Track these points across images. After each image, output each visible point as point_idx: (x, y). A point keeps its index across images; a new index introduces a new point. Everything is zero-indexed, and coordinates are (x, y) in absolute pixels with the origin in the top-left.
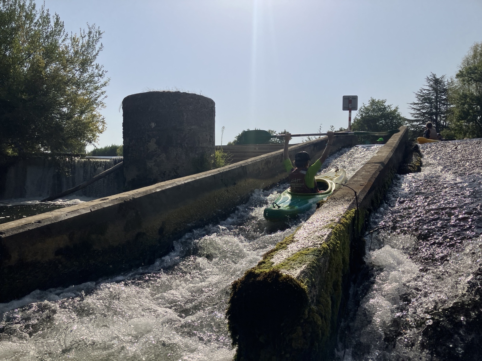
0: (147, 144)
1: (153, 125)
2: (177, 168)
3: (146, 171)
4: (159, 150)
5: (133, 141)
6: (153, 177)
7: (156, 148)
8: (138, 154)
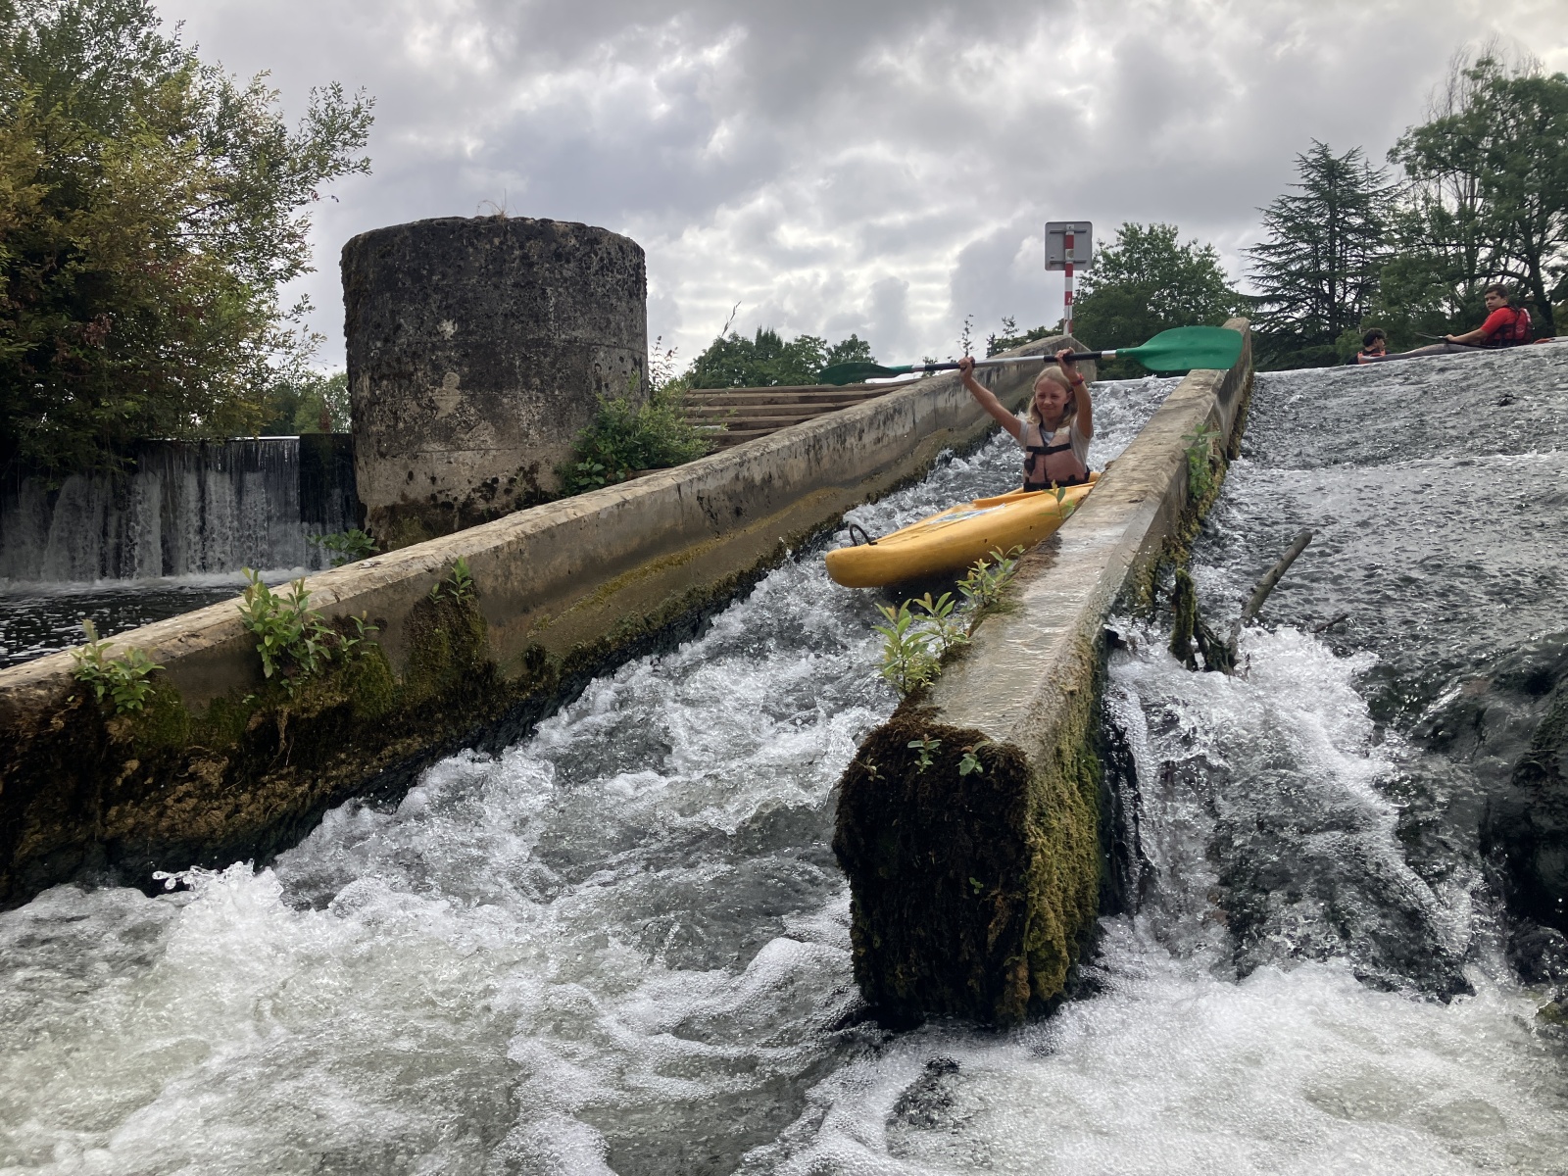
0: (432, 392)
1: (449, 328)
2: (534, 468)
3: (433, 480)
4: (473, 411)
5: (385, 382)
6: (456, 499)
7: (461, 403)
8: (401, 425)
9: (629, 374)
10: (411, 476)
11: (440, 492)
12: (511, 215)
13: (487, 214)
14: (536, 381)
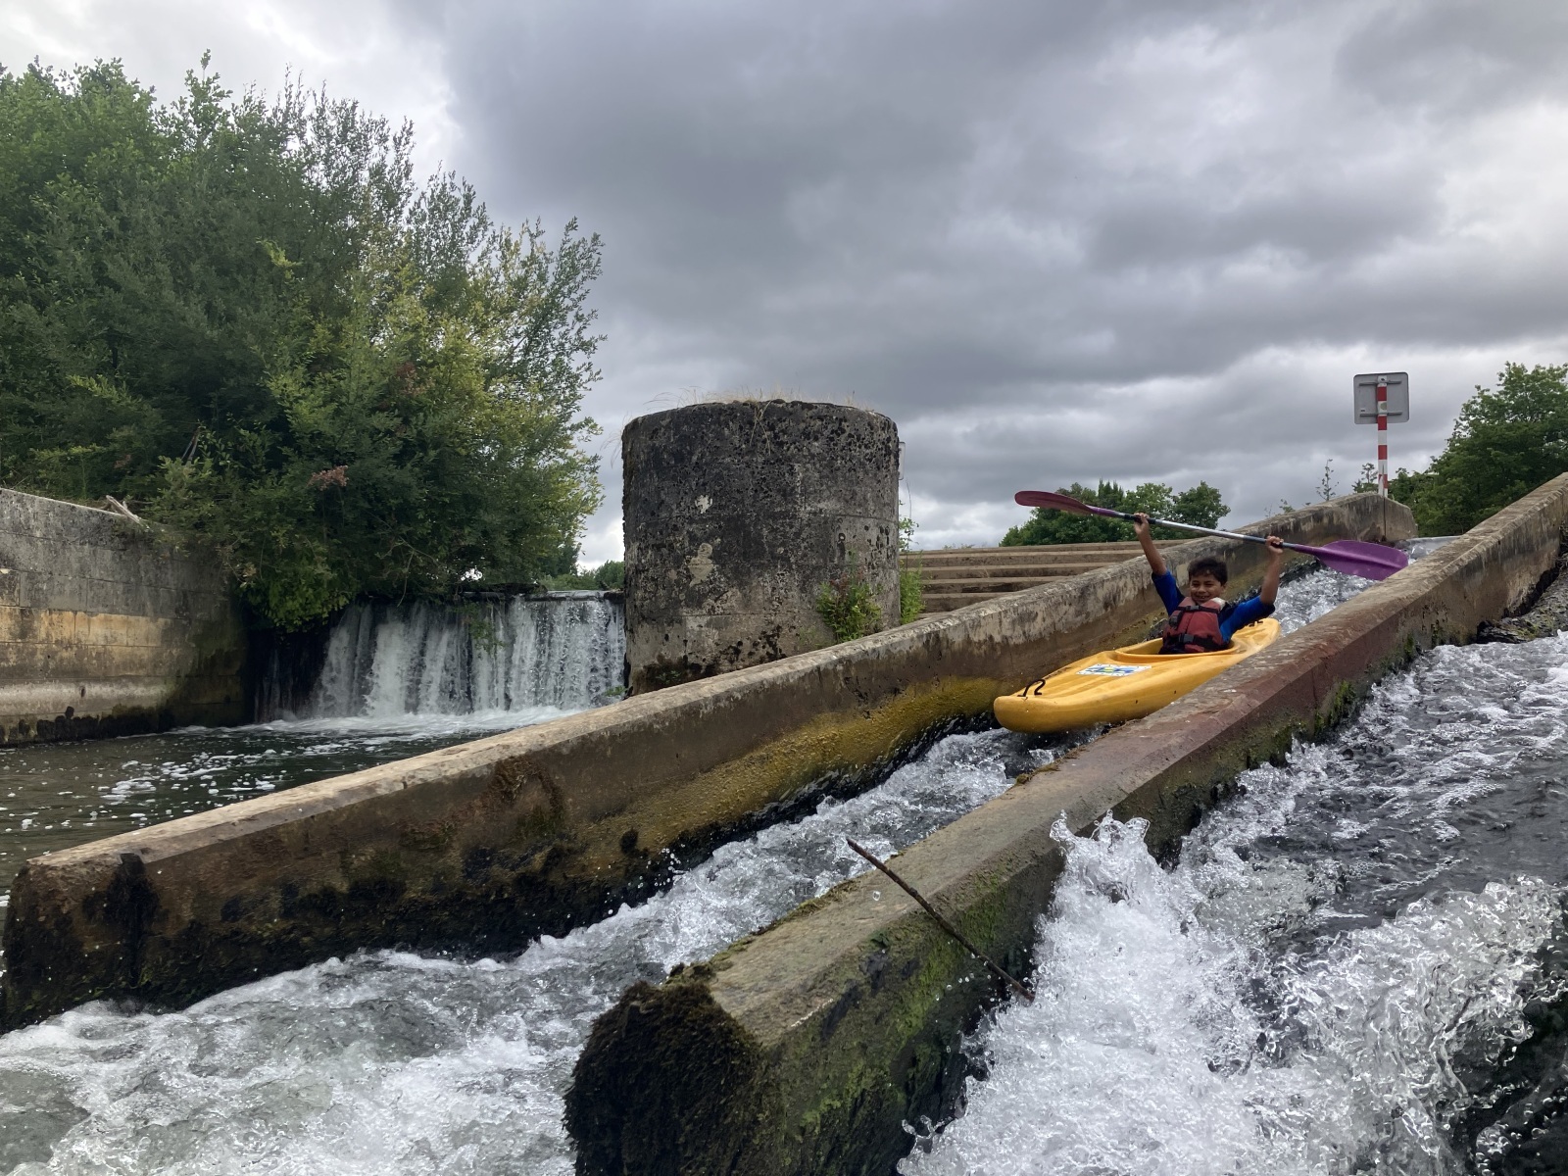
0: (688, 561)
1: (705, 503)
2: (776, 632)
3: (686, 642)
4: (722, 579)
5: (649, 552)
6: (704, 660)
7: (713, 571)
8: (661, 591)
9: (874, 542)
10: (667, 638)
11: (690, 655)
14: (781, 550)
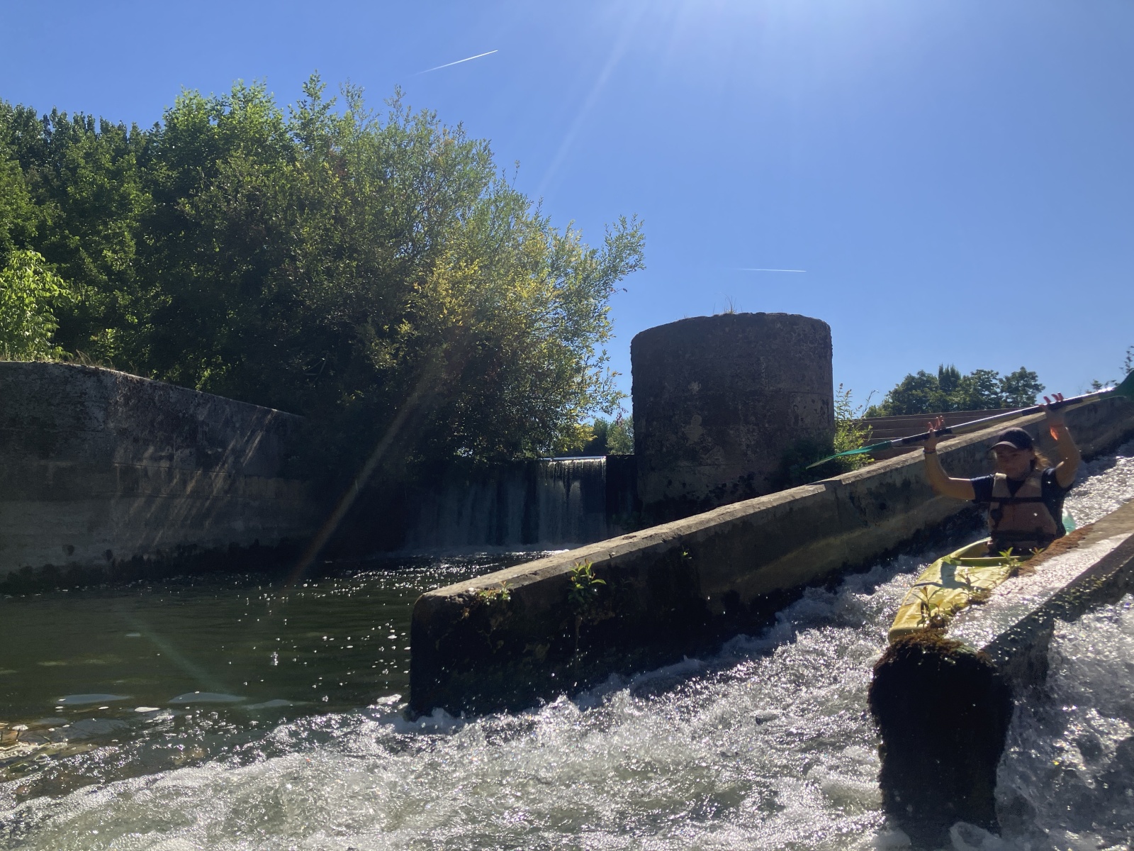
0: (684, 428)
1: (695, 387)
2: (751, 477)
3: (684, 485)
4: (710, 439)
5: (655, 423)
6: (698, 498)
7: (703, 435)
8: (664, 449)
9: (819, 410)
10: (670, 483)
11: (688, 493)
12: (737, 312)
13: (721, 313)
14: (753, 418)
